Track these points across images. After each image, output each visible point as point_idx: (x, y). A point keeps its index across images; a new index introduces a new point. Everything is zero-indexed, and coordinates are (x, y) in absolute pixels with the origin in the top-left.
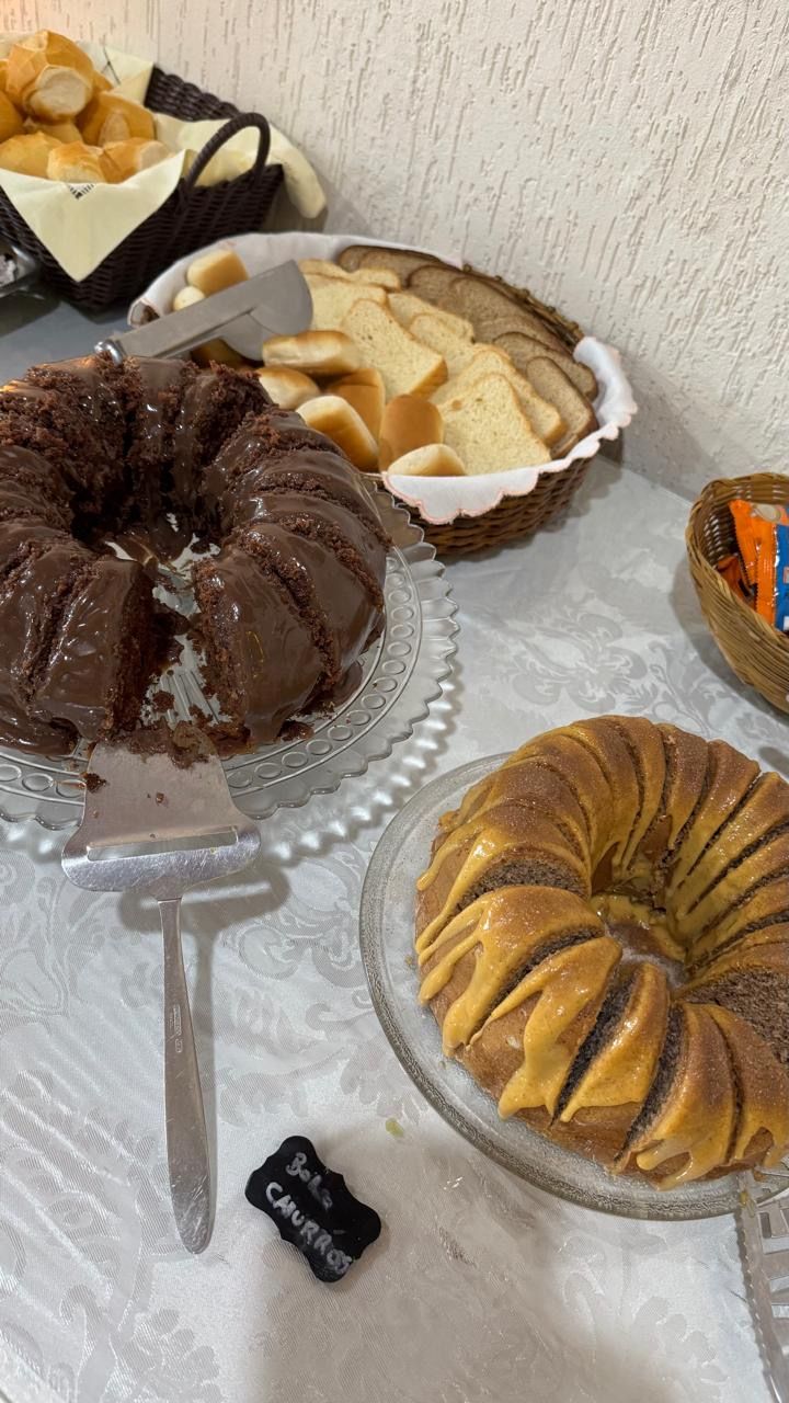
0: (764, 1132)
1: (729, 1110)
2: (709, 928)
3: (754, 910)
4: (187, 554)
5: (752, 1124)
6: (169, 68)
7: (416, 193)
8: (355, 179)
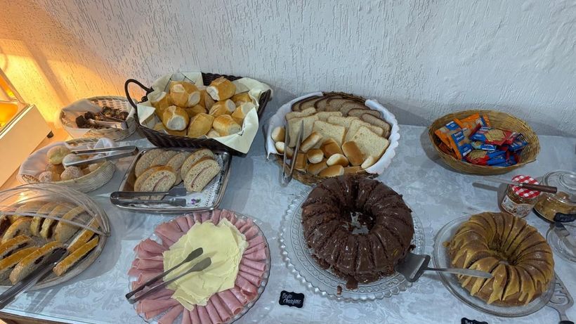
0: (538, 281)
1: (532, 281)
2: (513, 253)
3: (523, 247)
4: (353, 218)
5: (536, 281)
6: (206, 72)
7: (301, 80)
8: (280, 82)
